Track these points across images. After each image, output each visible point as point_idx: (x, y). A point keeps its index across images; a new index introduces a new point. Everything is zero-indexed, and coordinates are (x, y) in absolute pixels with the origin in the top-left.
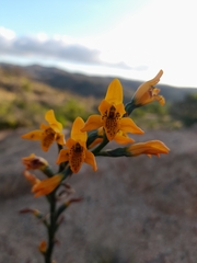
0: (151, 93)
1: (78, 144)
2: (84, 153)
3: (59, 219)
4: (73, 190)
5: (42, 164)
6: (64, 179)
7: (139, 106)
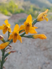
0: (43, 17)
1: (16, 33)
2: (18, 36)
3: (6, 59)
4: (12, 48)
5: (2, 38)
6: (9, 44)
7: (38, 21)
